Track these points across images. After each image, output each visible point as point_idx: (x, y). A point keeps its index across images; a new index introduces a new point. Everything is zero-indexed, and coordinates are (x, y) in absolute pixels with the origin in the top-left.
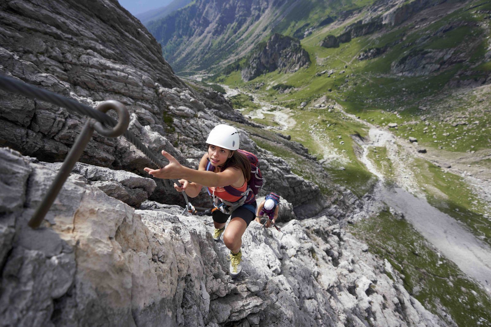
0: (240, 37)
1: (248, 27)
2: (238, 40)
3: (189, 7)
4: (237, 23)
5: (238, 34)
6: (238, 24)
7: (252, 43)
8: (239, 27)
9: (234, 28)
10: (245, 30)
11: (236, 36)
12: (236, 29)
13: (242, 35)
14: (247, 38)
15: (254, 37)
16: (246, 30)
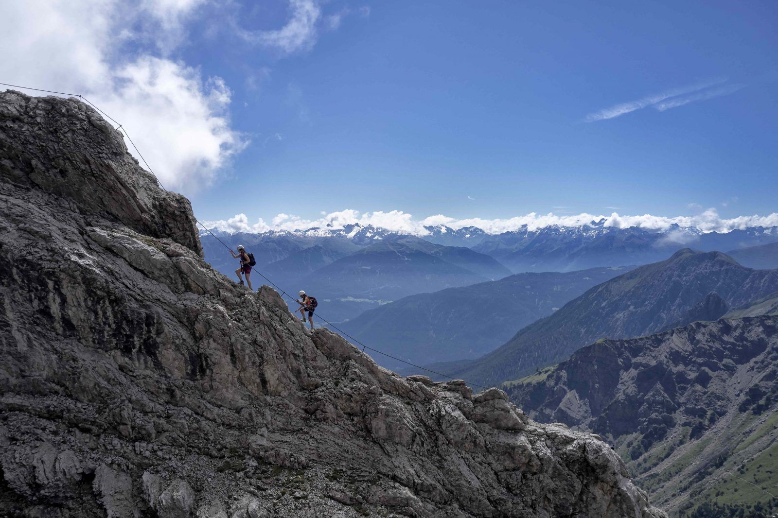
0: (650, 468)
1: (672, 449)
2: (644, 475)
3: (529, 384)
4: (642, 436)
5: (645, 461)
6: (644, 438)
7: (683, 490)
8: (647, 445)
9: (635, 444)
10: (665, 453)
11: (640, 465)
12: (639, 447)
13: (655, 465)
14: (670, 476)
15: (690, 476)
16: (667, 456)
